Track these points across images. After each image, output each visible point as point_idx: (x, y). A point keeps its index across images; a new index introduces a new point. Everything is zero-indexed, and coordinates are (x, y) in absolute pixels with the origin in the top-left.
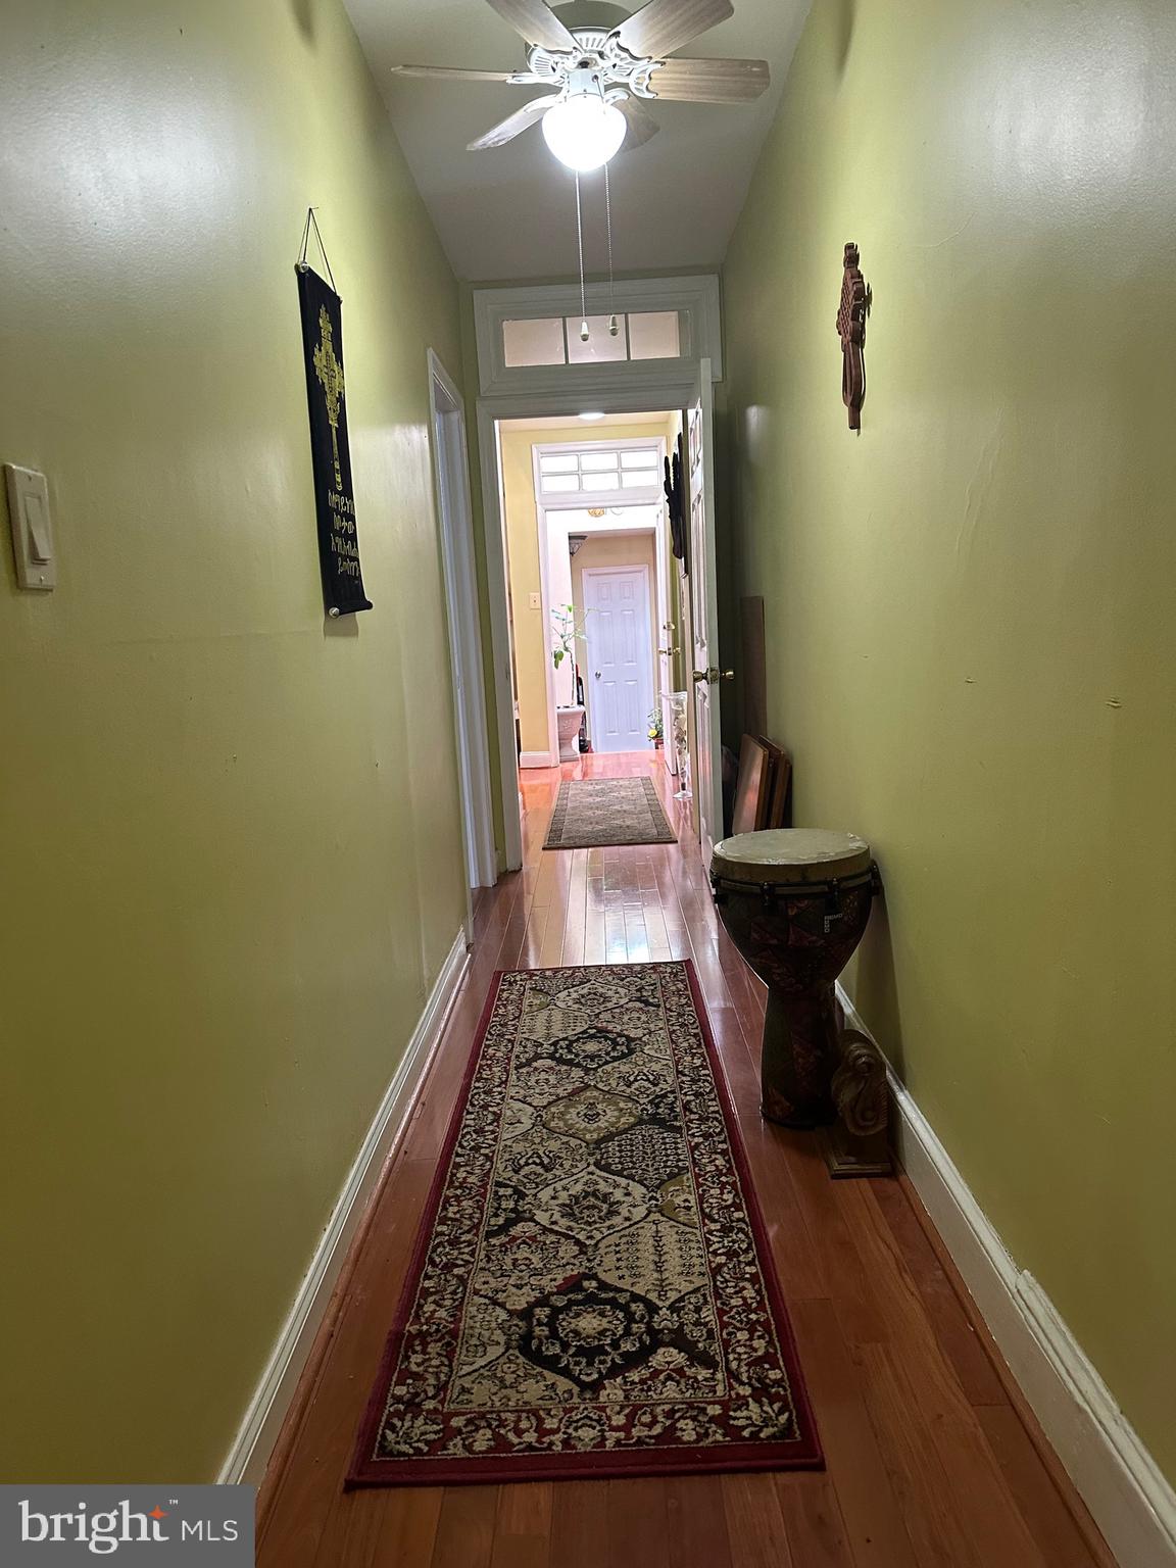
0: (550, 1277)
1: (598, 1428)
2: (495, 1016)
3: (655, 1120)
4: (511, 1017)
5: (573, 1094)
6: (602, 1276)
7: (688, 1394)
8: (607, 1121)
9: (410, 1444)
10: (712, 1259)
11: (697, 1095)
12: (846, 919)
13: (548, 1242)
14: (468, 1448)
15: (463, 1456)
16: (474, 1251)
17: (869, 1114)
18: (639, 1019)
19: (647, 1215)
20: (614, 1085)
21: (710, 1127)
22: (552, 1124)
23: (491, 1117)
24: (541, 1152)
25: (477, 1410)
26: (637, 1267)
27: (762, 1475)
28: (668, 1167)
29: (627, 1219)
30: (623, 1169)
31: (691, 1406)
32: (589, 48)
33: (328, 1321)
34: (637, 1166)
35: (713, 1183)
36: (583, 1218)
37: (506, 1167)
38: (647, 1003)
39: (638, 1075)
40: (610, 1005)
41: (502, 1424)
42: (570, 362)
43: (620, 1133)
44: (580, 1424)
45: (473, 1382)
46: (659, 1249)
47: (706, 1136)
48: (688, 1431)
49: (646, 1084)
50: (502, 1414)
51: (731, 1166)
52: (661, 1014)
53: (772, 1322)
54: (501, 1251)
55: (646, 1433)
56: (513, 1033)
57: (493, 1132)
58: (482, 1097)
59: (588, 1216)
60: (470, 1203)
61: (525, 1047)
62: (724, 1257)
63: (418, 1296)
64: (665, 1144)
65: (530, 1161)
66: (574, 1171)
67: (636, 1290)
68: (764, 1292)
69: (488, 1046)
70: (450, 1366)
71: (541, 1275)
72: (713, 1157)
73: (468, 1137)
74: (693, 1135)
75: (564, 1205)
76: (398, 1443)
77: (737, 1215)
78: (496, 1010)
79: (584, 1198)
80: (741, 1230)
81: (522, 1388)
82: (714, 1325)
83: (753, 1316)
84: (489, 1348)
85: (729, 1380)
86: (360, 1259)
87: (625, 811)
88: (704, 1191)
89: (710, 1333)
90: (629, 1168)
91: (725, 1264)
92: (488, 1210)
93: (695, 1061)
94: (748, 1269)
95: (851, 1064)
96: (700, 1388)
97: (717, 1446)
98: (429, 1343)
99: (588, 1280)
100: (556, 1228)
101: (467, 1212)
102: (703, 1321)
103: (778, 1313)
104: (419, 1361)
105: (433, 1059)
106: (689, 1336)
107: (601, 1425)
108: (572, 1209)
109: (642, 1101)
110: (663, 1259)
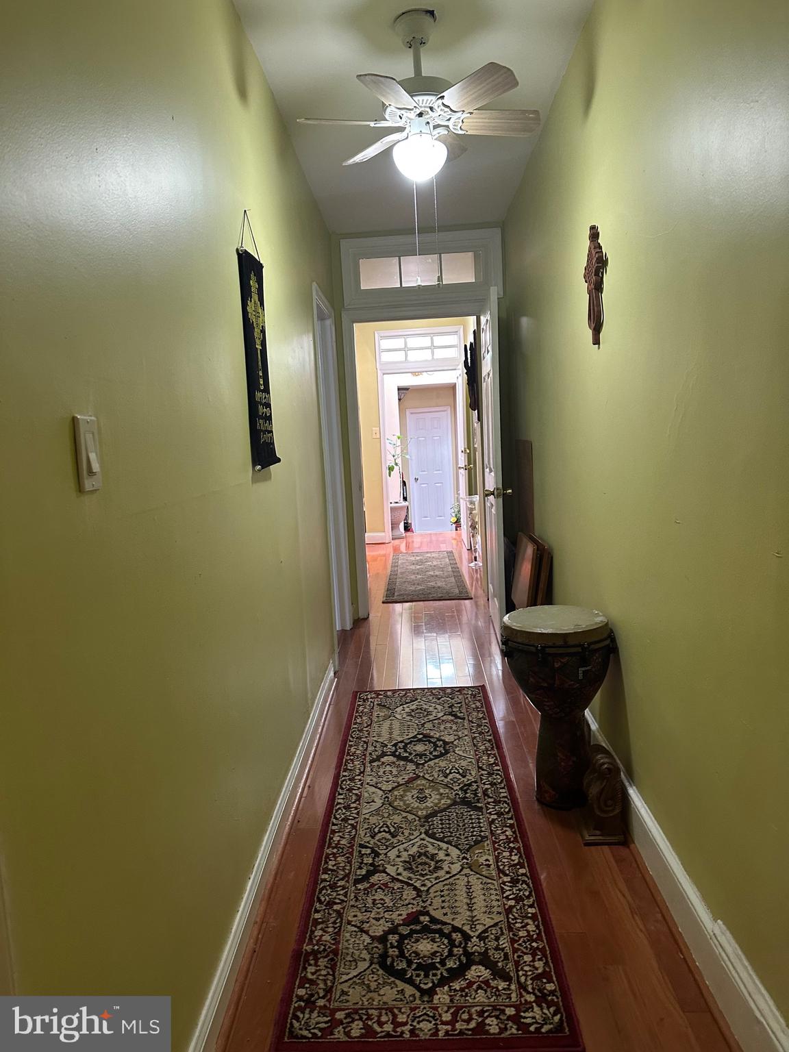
0: (398, 912)
1: (433, 1022)
2: (355, 724)
3: (464, 802)
4: (365, 725)
5: (408, 782)
6: (433, 913)
7: (492, 1000)
8: (432, 802)
9: (309, 1030)
10: (506, 902)
11: (492, 784)
13: (396, 888)
14: (347, 1034)
15: (344, 1040)
16: (346, 893)
18: (451, 728)
19: (461, 870)
20: (436, 777)
21: (502, 808)
22: (396, 804)
23: (354, 797)
24: (388, 823)
25: (352, 1007)
26: (456, 907)
28: (475, 836)
29: (448, 873)
30: (444, 837)
31: (494, 1008)
32: (424, 105)
33: (252, 941)
34: (453, 834)
35: (505, 848)
36: (418, 871)
37: (366, 834)
38: (456, 717)
39: (452, 769)
40: (431, 717)
41: (369, 1018)
42: (403, 286)
43: (441, 811)
44: (421, 1019)
45: (349, 987)
46: (470, 894)
47: (499, 814)
48: (493, 1026)
49: (458, 776)
50: (369, 1011)
51: (516, 836)
52: (465, 724)
53: (547, 949)
54: (364, 894)
55: (465, 1027)
56: (367, 737)
57: (356, 808)
58: (348, 783)
59: (422, 870)
60: (343, 859)
61: (375, 747)
62: (513, 901)
63: (310, 924)
64: (472, 819)
65: (382, 830)
66: (412, 837)
67: (456, 923)
68: (541, 927)
69: (351, 746)
70: (333, 975)
71: (392, 911)
72: (505, 829)
73: (340, 811)
74: (490, 813)
75: (405, 862)
76: (301, 1029)
77: (522, 871)
78: (355, 720)
79: (419, 857)
80: (524, 882)
81: (382, 992)
82: (507, 950)
83: (534, 944)
84: (359, 963)
85: (519, 990)
86: (271, 896)
87: (436, 576)
88: (499, 853)
89: (506, 955)
90: (448, 836)
91: (514, 906)
92: (355, 865)
93: (490, 760)
94: (530, 910)
95: (598, 769)
96: (500, 995)
97: (513, 1038)
98: (319, 959)
99: (423, 915)
100: (400, 878)
101: (341, 865)
102: (501, 947)
103: (551, 941)
104: (313, 971)
105: (315, 754)
106: (492, 958)
107: (436, 1020)
108: (410, 865)
109: (455, 788)
110: (473, 902)
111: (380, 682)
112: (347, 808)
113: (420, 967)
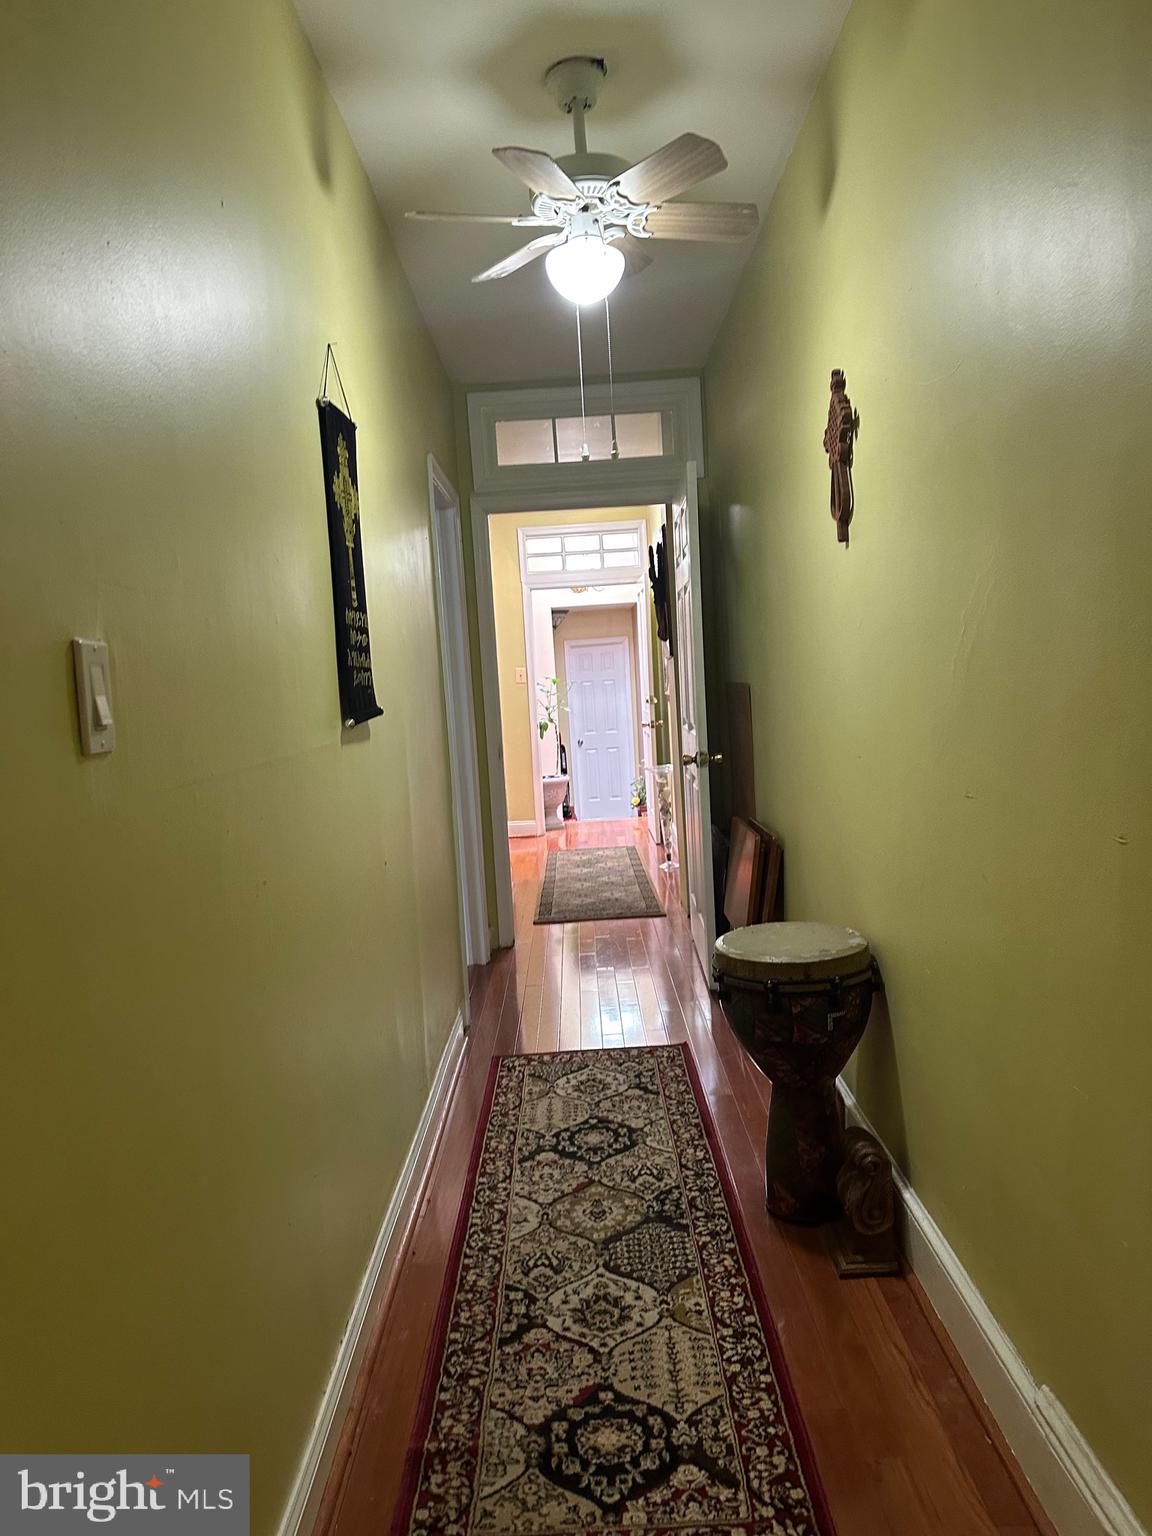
0: (566, 1388)
2: (497, 1105)
3: (662, 1218)
4: (512, 1107)
5: (577, 1190)
6: (617, 1386)
7: (711, 1517)
8: (613, 1219)
10: (726, 1368)
11: (702, 1190)
12: (849, 1016)
13: (562, 1350)
16: (488, 1360)
17: (876, 1213)
18: (639, 1108)
19: (659, 1321)
20: (618, 1180)
22: (559, 1223)
23: (497, 1215)
24: (549, 1253)
26: (653, 1377)
28: (677, 1268)
29: (639, 1325)
30: (632, 1271)
31: (714, 1529)
32: (591, 194)
33: (345, 1439)
34: (646, 1267)
35: (723, 1285)
36: (595, 1324)
37: (515, 1269)
38: (646, 1090)
39: (641, 1170)
40: (609, 1093)
42: (560, 461)
43: (627, 1232)
45: (495, 1505)
46: (674, 1357)
47: (713, 1234)
49: (651, 1179)
51: (740, 1267)
52: (660, 1102)
53: (791, 1436)
54: (515, 1360)
56: (514, 1124)
57: (500, 1231)
58: (487, 1194)
59: (600, 1322)
60: (482, 1307)
61: (527, 1139)
62: (738, 1366)
63: (434, 1410)
64: (673, 1243)
65: (539, 1263)
66: (584, 1273)
67: (654, 1402)
68: (781, 1403)
69: (491, 1138)
70: (471, 1487)
71: (557, 1385)
72: (722, 1256)
73: (476, 1236)
74: (700, 1234)
75: (575, 1310)
77: (749, 1319)
78: (496, 1098)
79: (595, 1302)
80: (753, 1335)
81: (544, 1511)
82: (733, 1440)
83: (771, 1430)
84: (509, 1467)
85: (751, 1500)
86: (373, 1368)
87: (613, 883)
88: (714, 1293)
89: (730, 1448)
90: (638, 1270)
91: (740, 1373)
92: (500, 1315)
93: (698, 1154)
94: (763, 1378)
95: (858, 1163)
96: (722, 1510)
98: (449, 1462)
99: (605, 1391)
100: (569, 1334)
101: (479, 1317)
102: (721, 1435)
104: (440, 1480)
106: (708, 1453)
108: (583, 1314)
109: (647, 1198)
110: (678, 1368)
111: (532, 1043)
112: (487, 1231)
113: (601, 1470)
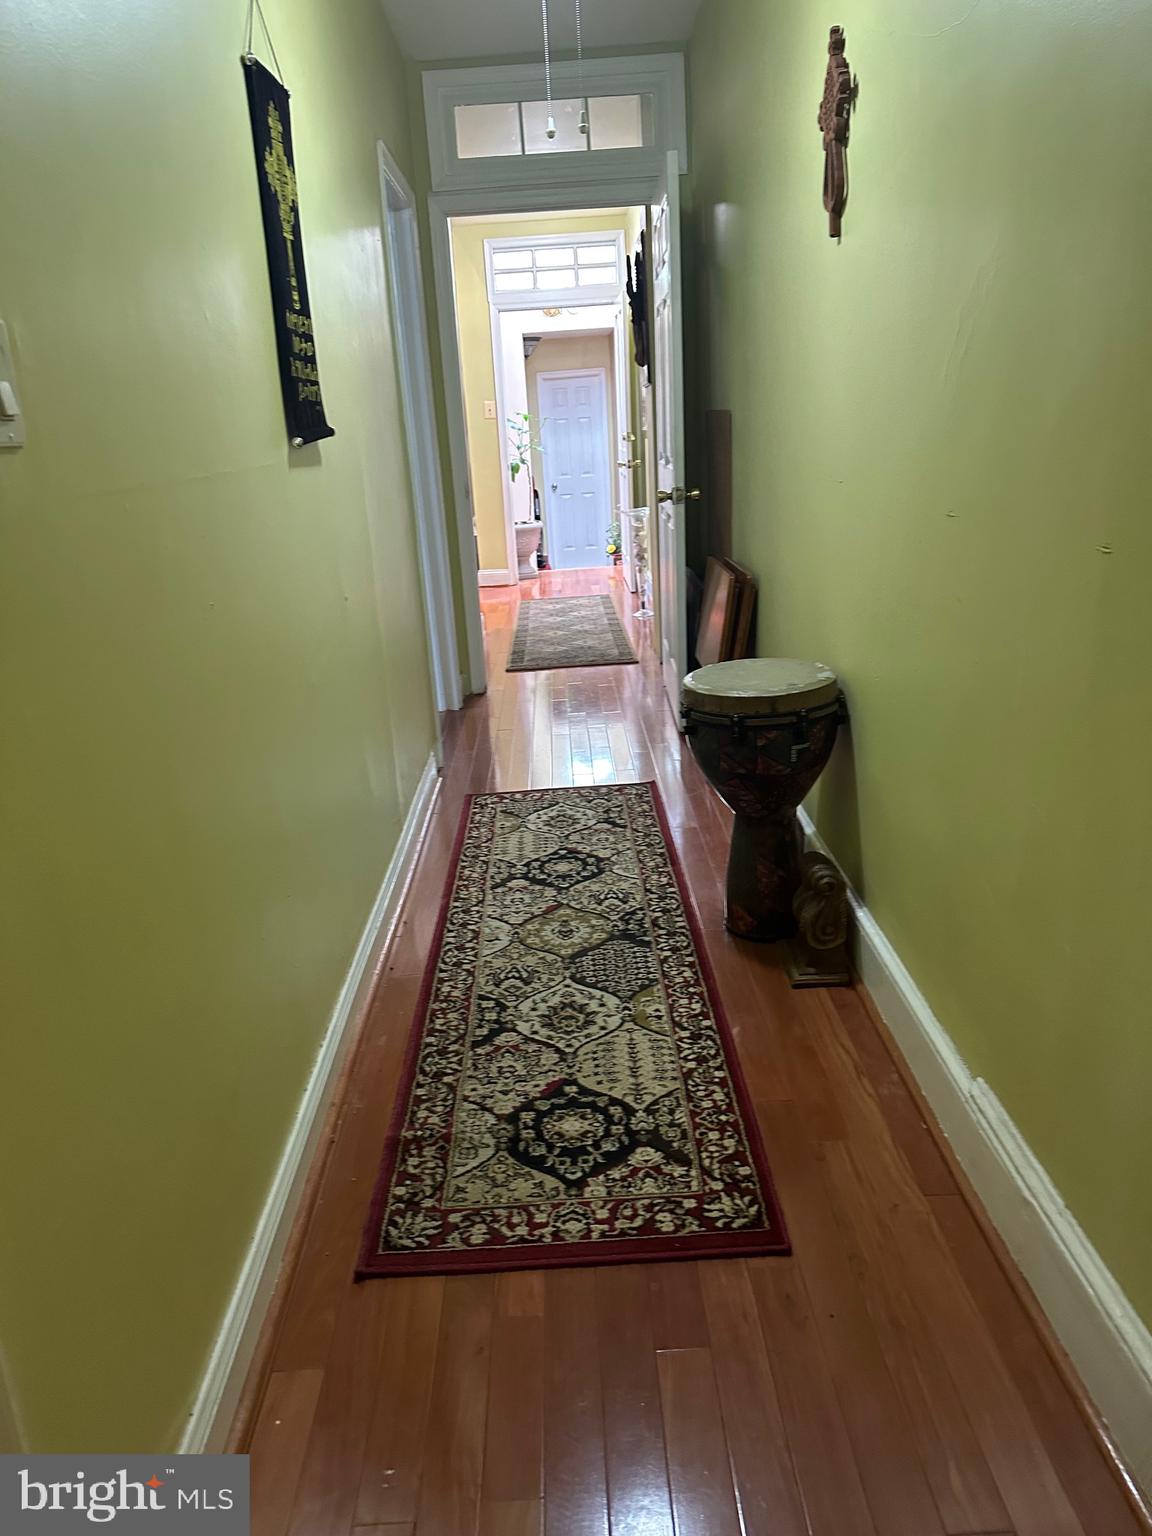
0: (534, 1083)
1: (585, 1221)
2: (469, 838)
3: (626, 935)
4: (484, 839)
5: (546, 912)
6: (582, 1081)
7: (665, 1190)
8: (580, 937)
9: (412, 1239)
10: (683, 1064)
11: (665, 911)
12: (813, 747)
13: (530, 1051)
14: (465, 1241)
15: (461, 1249)
16: (461, 1060)
17: (830, 930)
18: (607, 839)
19: (621, 1025)
20: (586, 903)
21: (677, 942)
22: (529, 941)
23: (470, 935)
24: (519, 967)
25: (472, 1207)
26: (614, 1073)
27: (735, 1260)
28: (639, 979)
29: (603, 1028)
30: (598, 982)
31: (668, 1200)
33: (328, 1129)
34: (610, 978)
35: (682, 993)
36: (561, 1028)
37: (487, 982)
38: (615, 825)
39: (608, 893)
40: (579, 827)
41: (495, 1218)
42: (527, 153)
43: (592, 949)
44: (567, 1218)
45: (467, 1182)
46: (634, 1055)
47: (674, 950)
48: (666, 1223)
49: (616, 902)
50: (495, 1210)
51: (698, 979)
52: (627, 834)
53: (741, 1124)
54: (486, 1060)
55: (628, 1225)
56: (487, 855)
57: (473, 949)
58: (461, 916)
60: (455, 1015)
61: (499, 868)
62: (694, 1063)
63: (411, 1104)
64: (635, 957)
65: (510, 975)
66: (552, 984)
67: (614, 1094)
68: (733, 1095)
69: (464, 867)
70: (444, 1167)
71: (525, 1081)
72: (682, 969)
73: (450, 953)
74: (662, 949)
75: (543, 1016)
76: (400, 1238)
77: (706, 1023)
78: (469, 832)
79: (562, 1009)
80: (709, 1037)
81: (512, 1186)
82: (686, 1126)
83: (723, 1118)
84: (481, 1151)
85: (702, 1176)
86: (355, 1070)
87: (586, 631)
88: (673, 1001)
89: (684, 1135)
90: (602, 981)
91: (695, 1069)
92: (473, 1020)
93: (662, 879)
94: (717, 1074)
95: (813, 884)
96: (675, 1184)
97: (693, 1236)
98: (424, 1147)
99: (569, 1085)
100: (536, 1037)
101: (453, 1024)
102: (677, 1122)
103: (746, 1114)
104: (415, 1163)
105: (412, 880)
106: (664, 1137)
107: (587, 1219)
108: (551, 1020)
109: (613, 918)
110: (638, 1064)
111: (504, 781)
112: (461, 948)
113: (564, 1152)
